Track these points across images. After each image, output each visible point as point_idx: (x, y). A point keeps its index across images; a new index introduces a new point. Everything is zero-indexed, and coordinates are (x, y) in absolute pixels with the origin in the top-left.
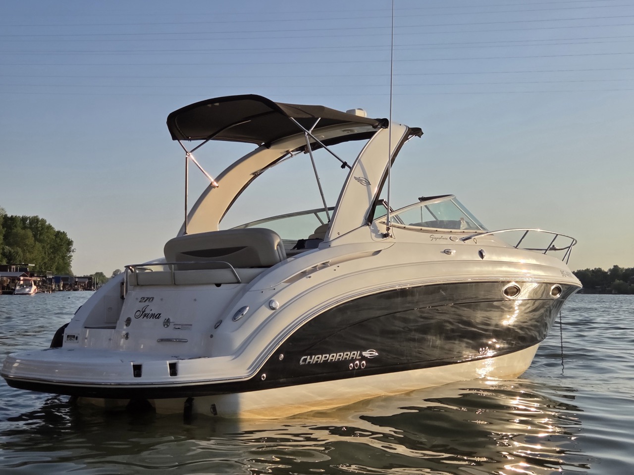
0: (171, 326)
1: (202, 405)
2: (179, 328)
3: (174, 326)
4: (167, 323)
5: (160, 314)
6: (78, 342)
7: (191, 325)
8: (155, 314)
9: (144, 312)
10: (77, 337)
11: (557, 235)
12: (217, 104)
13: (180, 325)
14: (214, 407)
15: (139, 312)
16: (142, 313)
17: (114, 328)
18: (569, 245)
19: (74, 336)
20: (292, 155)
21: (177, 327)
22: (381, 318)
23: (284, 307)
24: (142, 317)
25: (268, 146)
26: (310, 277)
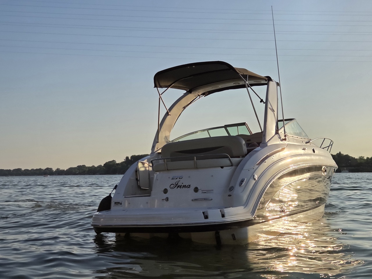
0: (200, 192)
1: (225, 235)
2: (205, 192)
3: (202, 191)
4: (196, 190)
5: (190, 185)
6: (122, 206)
7: (213, 190)
8: (186, 185)
9: (177, 184)
10: (121, 204)
11: (325, 139)
12: (194, 67)
13: (205, 190)
14: (233, 235)
15: (173, 185)
16: (175, 185)
17: (149, 196)
18: (329, 145)
19: (119, 202)
20: (200, 97)
21: (204, 192)
22: (292, 183)
23: (259, 178)
24: (176, 187)
25: (189, 92)
26: (265, 162)
